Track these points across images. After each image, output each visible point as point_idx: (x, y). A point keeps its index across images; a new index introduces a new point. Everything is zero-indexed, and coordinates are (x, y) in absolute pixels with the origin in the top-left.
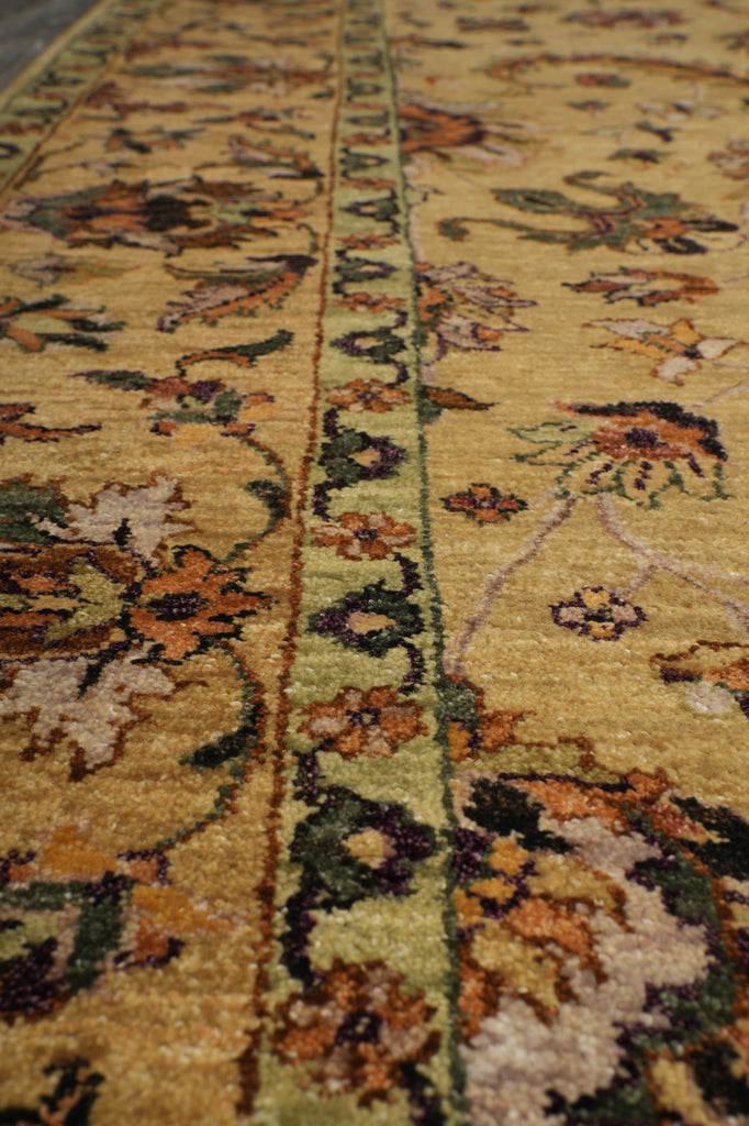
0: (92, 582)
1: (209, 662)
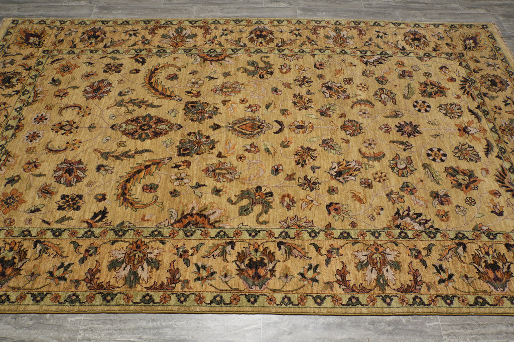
1: (384, 246)
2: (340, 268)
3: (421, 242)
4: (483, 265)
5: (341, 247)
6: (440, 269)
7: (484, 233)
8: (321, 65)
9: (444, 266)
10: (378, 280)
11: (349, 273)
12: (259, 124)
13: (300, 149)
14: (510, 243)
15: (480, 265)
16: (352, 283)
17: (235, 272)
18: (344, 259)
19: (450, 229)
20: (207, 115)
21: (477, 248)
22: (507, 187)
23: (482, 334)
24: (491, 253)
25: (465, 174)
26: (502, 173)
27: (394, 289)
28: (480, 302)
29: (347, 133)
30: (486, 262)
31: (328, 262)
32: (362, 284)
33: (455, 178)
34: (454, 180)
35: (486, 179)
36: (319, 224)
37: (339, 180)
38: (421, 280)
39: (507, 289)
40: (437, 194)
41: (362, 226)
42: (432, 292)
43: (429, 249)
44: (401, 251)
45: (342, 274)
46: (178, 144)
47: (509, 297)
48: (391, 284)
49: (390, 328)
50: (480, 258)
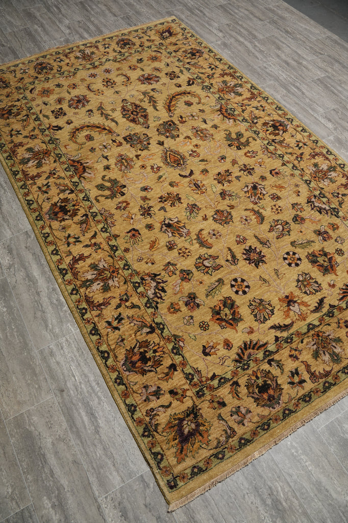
0: (106, 272)
1: (119, 276)
2: (85, 255)
3: (137, 299)
4: (142, 350)
5: (103, 249)
6: (119, 319)
7: (175, 344)
8: (277, 173)
9: (123, 321)
10: (87, 280)
11: (84, 261)
12: (182, 163)
13: (175, 194)
14: (178, 367)
15: (140, 348)
16: (77, 266)
17: (53, 202)
18: (94, 255)
19: (163, 317)
20: (168, 134)
21: (156, 342)
22: (244, 354)
23: (79, 364)
24: (157, 354)
25: (234, 314)
26: (258, 345)
27: (85, 293)
28: (104, 355)
29: (215, 216)
30: (146, 352)
31: (87, 246)
32: (79, 272)
33: (222, 308)
34: (220, 307)
35: (240, 334)
36: (114, 230)
37: (162, 227)
38: (102, 308)
39: (127, 373)
40: (194, 298)
41: (128, 256)
42: (96, 319)
43: (133, 306)
44: (121, 288)
45: (82, 258)
46: (132, 133)
47: (121, 376)
48: (88, 290)
49: (55, 301)
50: (147, 347)
